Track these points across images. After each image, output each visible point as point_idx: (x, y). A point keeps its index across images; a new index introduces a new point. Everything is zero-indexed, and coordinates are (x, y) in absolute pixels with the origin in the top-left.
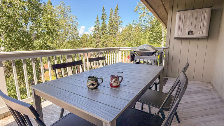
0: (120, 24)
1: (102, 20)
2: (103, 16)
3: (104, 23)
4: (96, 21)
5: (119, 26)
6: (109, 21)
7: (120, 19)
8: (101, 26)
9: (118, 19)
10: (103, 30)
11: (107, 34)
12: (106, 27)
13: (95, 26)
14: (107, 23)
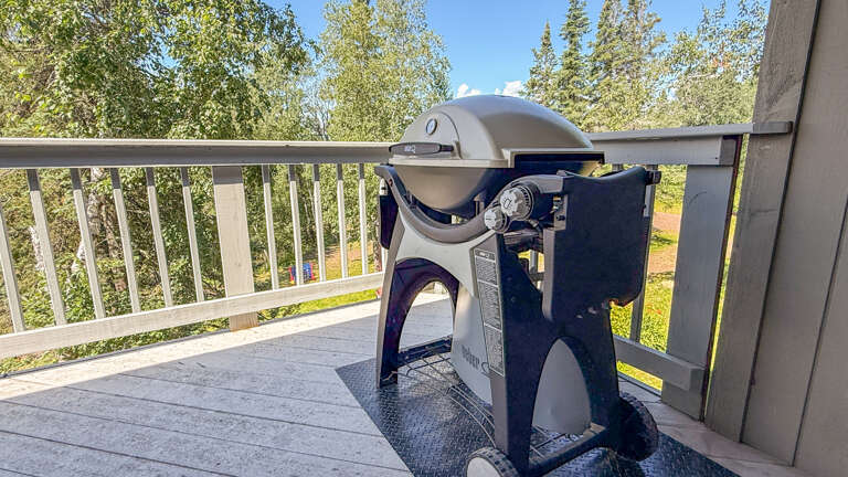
0: (654, 51)
1: (567, 42)
2: (569, 25)
3: (570, 54)
4: (539, 49)
5: (649, 59)
6: (595, 41)
7: (656, 27)
8: (558, 68)
9: (644, 29)
10: (563, 83)
11: (581, 104)
12: (581, 72)
13: (532, 72)
14: (586, 51)
